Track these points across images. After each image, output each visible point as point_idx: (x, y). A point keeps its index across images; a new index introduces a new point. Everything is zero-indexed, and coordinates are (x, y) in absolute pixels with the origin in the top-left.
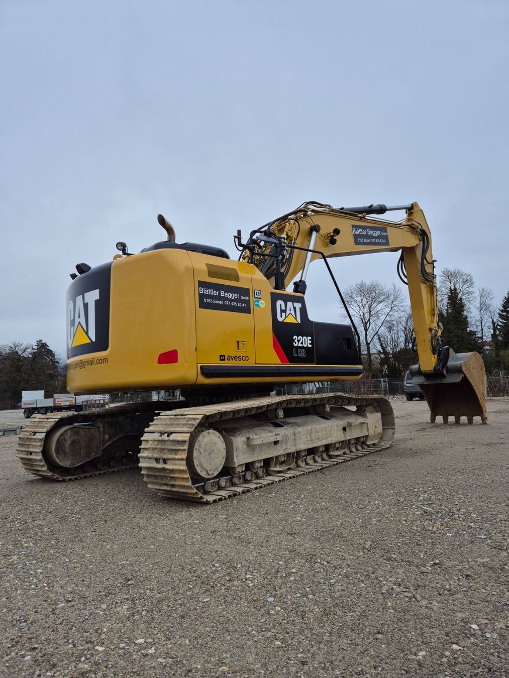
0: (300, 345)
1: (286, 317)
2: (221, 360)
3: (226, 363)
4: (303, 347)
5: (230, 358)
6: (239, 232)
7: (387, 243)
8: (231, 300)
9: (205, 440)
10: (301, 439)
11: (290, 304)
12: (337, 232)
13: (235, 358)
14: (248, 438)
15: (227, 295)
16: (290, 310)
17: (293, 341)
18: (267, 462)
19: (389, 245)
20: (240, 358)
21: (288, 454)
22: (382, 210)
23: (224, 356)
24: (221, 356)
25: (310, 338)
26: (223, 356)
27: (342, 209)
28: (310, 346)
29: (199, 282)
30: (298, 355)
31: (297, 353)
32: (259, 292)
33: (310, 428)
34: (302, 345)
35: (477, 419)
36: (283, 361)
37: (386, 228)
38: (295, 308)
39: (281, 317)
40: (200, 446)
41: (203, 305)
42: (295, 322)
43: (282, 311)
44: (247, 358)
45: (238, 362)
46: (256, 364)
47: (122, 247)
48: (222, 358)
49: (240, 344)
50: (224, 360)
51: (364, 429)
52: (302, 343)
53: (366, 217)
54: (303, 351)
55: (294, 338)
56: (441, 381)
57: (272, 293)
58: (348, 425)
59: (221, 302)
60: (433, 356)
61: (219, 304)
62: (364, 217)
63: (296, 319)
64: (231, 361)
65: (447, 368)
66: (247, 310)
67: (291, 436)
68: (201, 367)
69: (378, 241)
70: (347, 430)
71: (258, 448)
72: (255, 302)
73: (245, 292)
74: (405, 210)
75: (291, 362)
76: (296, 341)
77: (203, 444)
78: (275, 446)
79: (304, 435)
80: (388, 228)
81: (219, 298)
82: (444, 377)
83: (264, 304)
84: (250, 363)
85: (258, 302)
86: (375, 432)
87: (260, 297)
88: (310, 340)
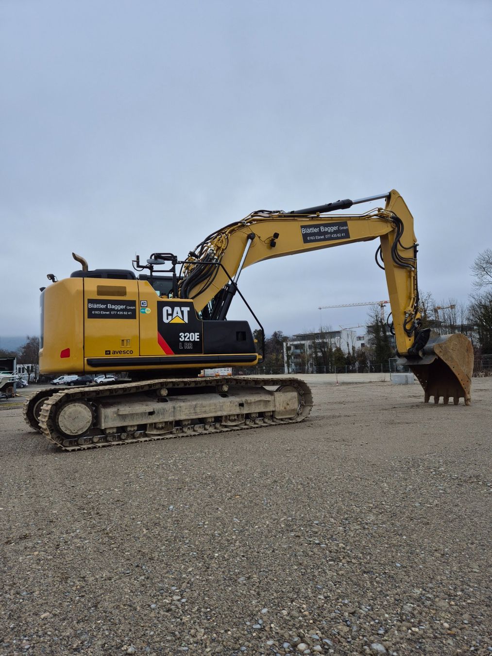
0: (186, 340)
1: (172, 319)
2: (106, 354)
3: (112, 356)
4: (190, 341)
5: (114, 352)
6: (138, 257)
7: (348, 236)
8: (118, 310)
9: (70, 410)
10: (183, 412)
11: (177, 309)
12: (276, 235)
13: (120, 352)
14: (118, 409)
15: (113, 307)
16: (177, 313)
17: (180, 337)
18: (142, 427)
19: (349, 238)
20: (125, 352)
21: (166, 423)
22: (347, 204)
23: (110, 351)
24: (106, 351)
25: (198, 334)
26: (108, 351)
27: (292, 212)
28: (198, 340)
29: (89, 300)
30: (184, 348)
31: (183, 346)
32: (146, 302)
33: (194, 403)
34: (188, 340)
35: (461, 400)
36: (167, 353)
37: (346, 222)
38: (182, 312)
39: (167, 319)
40: (65, 413)
41: (91, 316)
42: (183, 322)
43: (168, 315)
44: (131, 352)
45: (122, 355)
46: (140, 356)
47: (52, 277)
48: (108, 352)
49: (125, 342)
50: (110, 354)
51: (270, 406)
52: (189, 338)
53: (320, 216)
54: (191, 344)
55: (180, 334)
56: (418, 362)
57: (158, 302)
58: (245, 402)
59: (108, 313)
60: (407, 339)
61: (106, 314)
62: (318, 216)
63: (183, 320)
64: (116, 355)
65: (423, 349)
66: (133, 316)
67: (169, 409)
68: (87, 360)
69: (335, 236)
70: (245, 406)
71: (130, 417)
72: (141, 310)
73: (133, 303)
74: (385, 198)
75: (176, 353)
76: (182, 337)
77: (67, 413)
78: (150, 416)
79: (186, 409)
80: (349, 223)
81: (106, 309)
82: (421, 359)
83: (150, 311)
84: (135, 355)
85: (144, 309)
86: (285, 408)
87: (146, 305)
88: (198, 335)
